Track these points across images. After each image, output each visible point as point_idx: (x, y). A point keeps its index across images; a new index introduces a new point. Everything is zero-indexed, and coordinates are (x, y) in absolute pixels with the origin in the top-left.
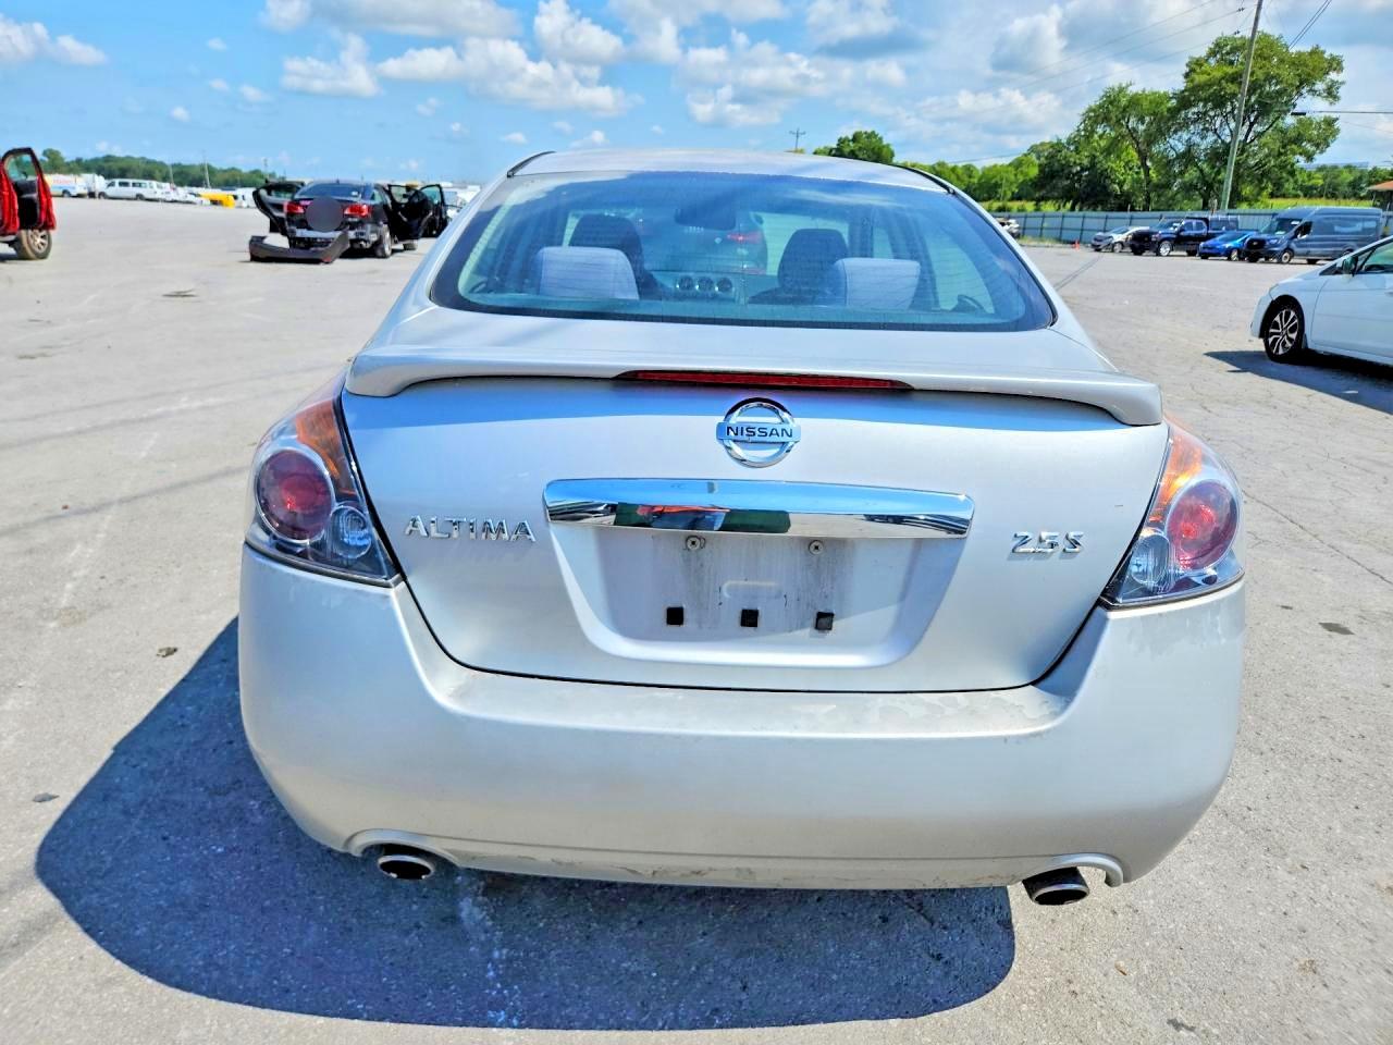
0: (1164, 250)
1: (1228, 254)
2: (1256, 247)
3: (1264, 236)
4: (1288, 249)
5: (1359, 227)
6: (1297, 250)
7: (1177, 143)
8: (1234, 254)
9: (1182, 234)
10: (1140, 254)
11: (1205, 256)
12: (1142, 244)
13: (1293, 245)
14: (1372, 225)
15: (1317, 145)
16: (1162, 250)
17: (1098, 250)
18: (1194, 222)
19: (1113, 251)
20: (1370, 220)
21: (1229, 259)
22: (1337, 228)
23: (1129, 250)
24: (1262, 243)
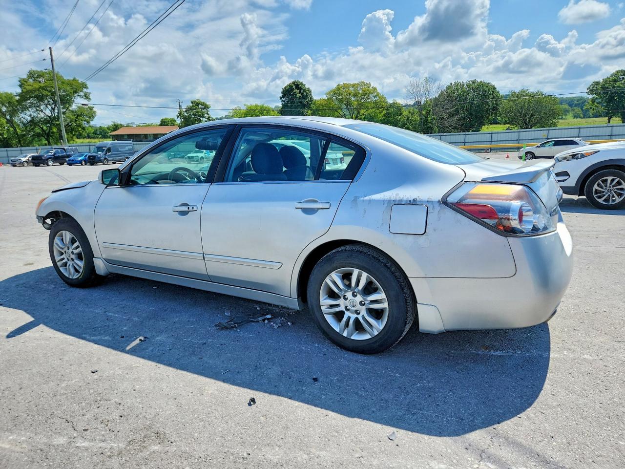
0: (50, 163)
1: (80, 163)
2: (92, 159)
3: (94, 154)
4: (105, 159)
5: (127, 148)
6: (109, 159)
7: (26, 116)
8: (83, 163)
9: (56, 155)
10: (38, 166)
11: (70, 165)
12: (37, 161)
13: (107, 157)
14: (131, 147)
15: (90, 118)
16: (49, 163)
17: (15, 166)
18: (59, 150)
19: (23, 166)
20: (130, 145)
21: (82, 165)
22: (120, 150)
23: (32, 164)
24: (94, 157)
